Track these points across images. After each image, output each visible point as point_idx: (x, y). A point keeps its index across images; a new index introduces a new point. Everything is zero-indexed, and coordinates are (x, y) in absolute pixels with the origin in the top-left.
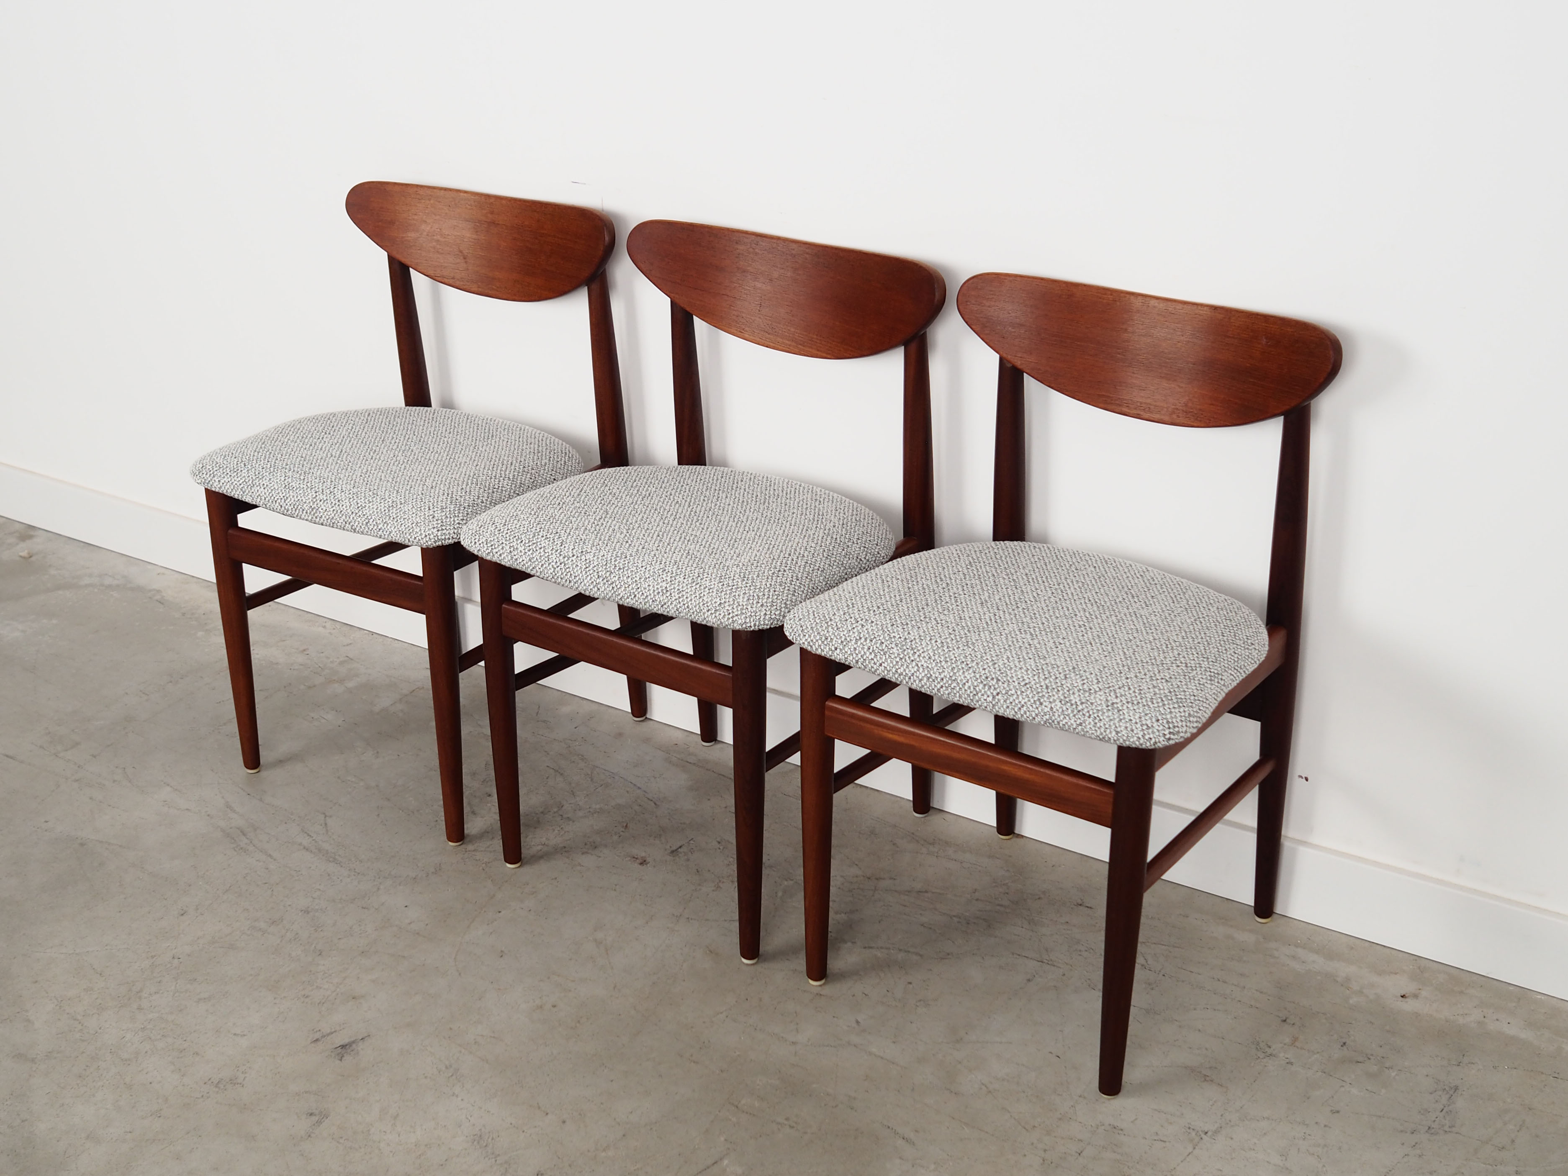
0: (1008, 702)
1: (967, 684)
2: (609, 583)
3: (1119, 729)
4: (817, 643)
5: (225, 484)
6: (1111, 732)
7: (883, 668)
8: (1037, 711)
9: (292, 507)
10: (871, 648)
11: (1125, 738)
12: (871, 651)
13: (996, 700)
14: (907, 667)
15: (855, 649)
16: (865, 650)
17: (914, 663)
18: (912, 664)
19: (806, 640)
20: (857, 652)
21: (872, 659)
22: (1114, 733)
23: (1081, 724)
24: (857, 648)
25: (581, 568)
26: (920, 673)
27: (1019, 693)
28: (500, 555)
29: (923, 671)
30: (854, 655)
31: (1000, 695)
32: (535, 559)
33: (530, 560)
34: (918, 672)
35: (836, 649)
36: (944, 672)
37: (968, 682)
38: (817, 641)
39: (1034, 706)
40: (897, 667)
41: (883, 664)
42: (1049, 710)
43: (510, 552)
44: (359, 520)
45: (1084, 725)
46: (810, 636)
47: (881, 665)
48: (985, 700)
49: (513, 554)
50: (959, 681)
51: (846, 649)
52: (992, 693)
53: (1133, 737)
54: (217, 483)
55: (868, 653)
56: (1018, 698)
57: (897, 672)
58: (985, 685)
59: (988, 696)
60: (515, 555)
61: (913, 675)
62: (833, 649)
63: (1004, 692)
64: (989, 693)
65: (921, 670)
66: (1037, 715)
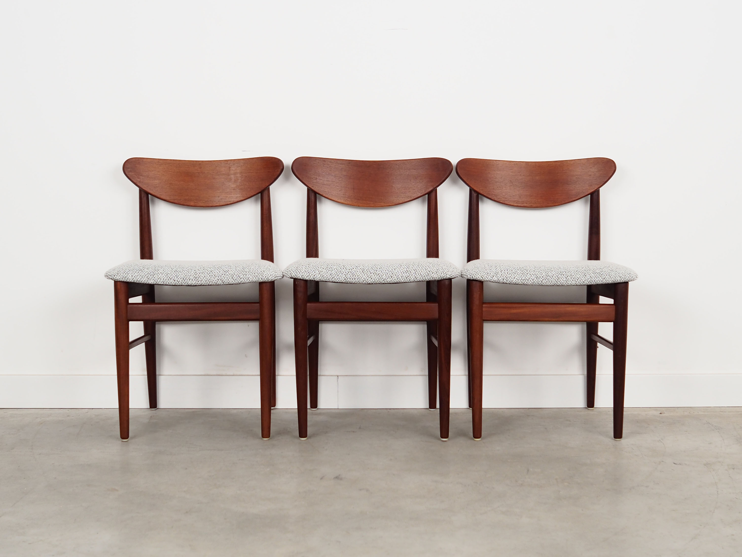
0: (572, 278)
1: (554, 276)
2: (377, 274)
3: (620, 276)
4: (485, 276)
5: (136, 277)
6: (618, 278)
7: (516, 279)
8: (585, 279)
9: (182, 279)
10: (509, 273)
11: (624, 278)
12: (509, 274)
13: (567, 279)
14: (526, 276)
15: (502, 275)
16: (506, 274)
17: (529, 274)
18: (528, 275)
19: (480, 275)
20: (503, 275)
21: (510, 277)
22: (619, 278)
23: (604, 278)
24: (503, 274)
25: (360, 272)
26: (533, 277)
27: (576, 274)
28: (314, 276)
29: (534, 276)
30: (502, 277)
31: (568, 277)
32: (333, 274)
33: (331, 275)
34: (532, 277)
35: (493, 276)
36: (542, 274)
37: (554, 275)
38: (484, 275)
39: (583, 277)
40: (522, 277)
41: (516, 278)
42: (590, 277)
43: (319, 273)
44: (227, 276)
45: (606, 278)
46: (481, 274)
47: (514, 278)
48: (563, 280)
49: (321, 274)
50: (550, 276)
51: (498, 275)
52: (565, 277)
53: (626, 277)
54: (131, 277)
55: (508, 275)
56: (576, 276)
57: (522, 279)
58: (561, 275)
59: (564, 278)
60: (322, 274)
61: (529, 279)
62: (492, 276)
63: (570, 275)
64: (564, 277)
65: (533, 276)
66: (585, 280)
